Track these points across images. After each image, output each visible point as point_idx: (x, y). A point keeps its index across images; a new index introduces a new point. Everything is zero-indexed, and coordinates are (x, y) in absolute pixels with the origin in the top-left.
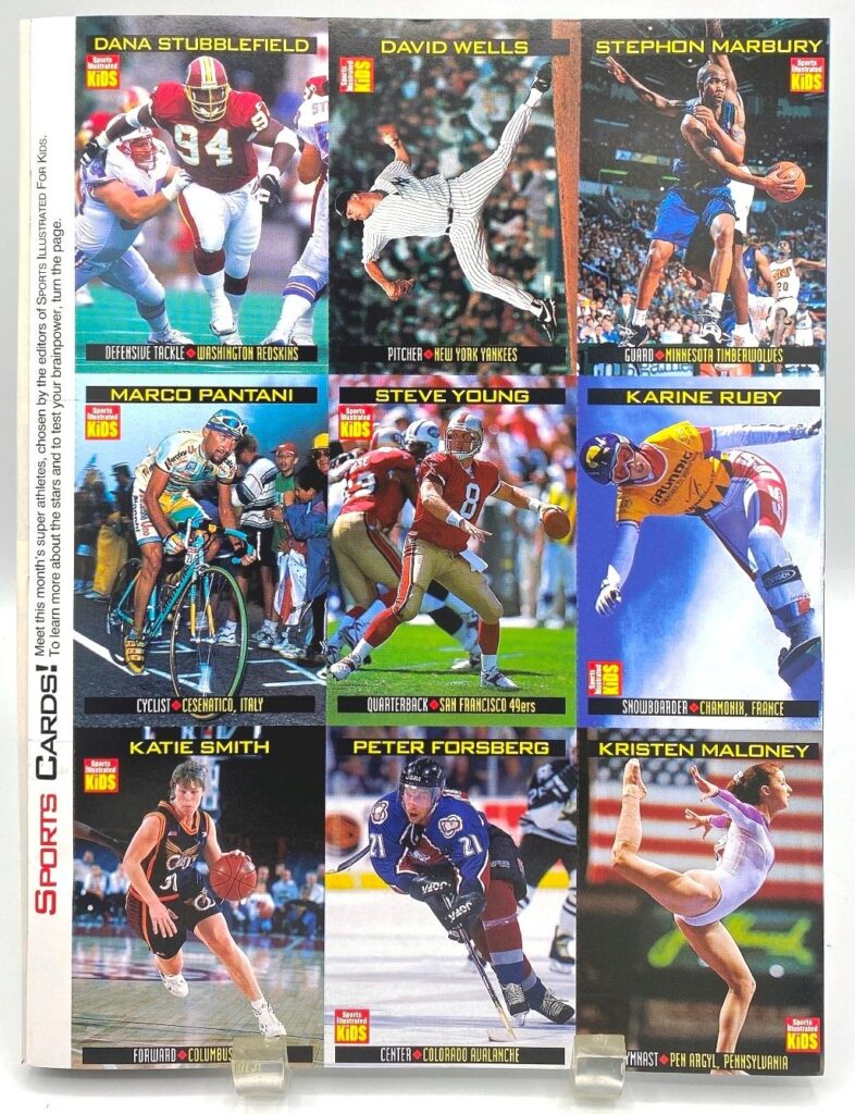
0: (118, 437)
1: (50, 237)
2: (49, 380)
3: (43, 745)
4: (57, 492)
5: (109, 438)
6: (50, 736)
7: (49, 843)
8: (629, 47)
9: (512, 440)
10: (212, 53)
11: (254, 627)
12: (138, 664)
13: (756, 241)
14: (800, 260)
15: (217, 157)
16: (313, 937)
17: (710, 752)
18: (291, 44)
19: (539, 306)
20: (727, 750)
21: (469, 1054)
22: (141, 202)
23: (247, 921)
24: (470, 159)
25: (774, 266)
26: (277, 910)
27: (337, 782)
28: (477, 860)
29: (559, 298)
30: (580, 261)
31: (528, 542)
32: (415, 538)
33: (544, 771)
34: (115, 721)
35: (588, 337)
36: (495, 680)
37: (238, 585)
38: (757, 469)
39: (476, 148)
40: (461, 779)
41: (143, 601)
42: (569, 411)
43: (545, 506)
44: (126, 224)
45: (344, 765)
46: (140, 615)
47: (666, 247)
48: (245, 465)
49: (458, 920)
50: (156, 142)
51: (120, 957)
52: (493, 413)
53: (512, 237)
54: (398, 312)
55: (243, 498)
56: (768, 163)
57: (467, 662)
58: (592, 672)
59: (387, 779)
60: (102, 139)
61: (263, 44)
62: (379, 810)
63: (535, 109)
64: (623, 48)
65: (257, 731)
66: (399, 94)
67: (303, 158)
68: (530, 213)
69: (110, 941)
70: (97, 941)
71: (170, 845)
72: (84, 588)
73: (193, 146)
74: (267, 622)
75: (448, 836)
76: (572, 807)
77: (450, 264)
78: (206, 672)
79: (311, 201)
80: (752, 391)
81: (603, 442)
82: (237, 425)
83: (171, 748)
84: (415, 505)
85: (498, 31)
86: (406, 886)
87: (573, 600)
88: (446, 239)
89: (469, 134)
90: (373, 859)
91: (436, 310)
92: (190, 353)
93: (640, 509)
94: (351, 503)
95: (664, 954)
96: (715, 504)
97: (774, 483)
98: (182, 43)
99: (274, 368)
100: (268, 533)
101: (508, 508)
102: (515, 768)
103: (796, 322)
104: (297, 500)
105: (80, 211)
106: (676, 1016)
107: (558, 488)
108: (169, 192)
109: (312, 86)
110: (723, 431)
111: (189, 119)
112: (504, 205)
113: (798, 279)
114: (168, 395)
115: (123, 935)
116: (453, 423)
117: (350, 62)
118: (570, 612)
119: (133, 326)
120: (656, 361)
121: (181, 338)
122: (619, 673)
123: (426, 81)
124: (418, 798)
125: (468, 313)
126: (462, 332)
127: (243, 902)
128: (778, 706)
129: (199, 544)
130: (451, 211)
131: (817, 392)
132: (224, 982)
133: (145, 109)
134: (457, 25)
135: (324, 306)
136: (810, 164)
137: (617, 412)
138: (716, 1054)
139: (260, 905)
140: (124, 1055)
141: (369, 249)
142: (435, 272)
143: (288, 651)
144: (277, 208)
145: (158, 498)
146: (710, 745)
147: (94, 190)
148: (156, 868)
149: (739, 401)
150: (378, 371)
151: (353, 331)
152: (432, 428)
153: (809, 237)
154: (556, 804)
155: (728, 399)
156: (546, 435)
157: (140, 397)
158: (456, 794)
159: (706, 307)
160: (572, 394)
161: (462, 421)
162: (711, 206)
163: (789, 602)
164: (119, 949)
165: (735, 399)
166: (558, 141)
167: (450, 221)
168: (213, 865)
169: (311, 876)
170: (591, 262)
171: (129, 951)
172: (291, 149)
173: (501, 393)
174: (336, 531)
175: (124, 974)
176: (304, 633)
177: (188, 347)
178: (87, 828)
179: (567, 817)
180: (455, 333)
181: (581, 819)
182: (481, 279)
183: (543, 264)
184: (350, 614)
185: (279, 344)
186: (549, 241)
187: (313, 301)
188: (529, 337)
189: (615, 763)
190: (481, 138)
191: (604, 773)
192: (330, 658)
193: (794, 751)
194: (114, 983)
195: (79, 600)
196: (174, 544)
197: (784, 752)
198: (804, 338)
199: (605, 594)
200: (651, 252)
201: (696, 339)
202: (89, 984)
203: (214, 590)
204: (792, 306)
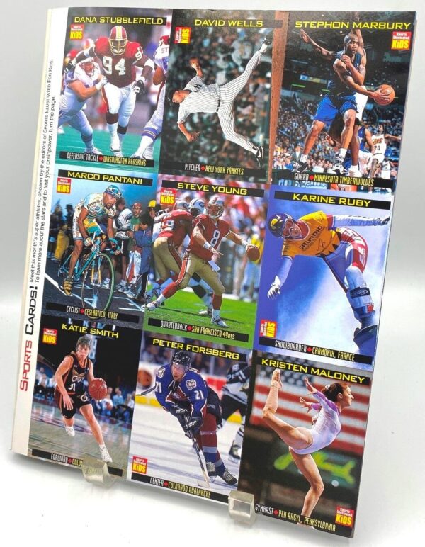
0: (69, 193)
1: (50, 104)
2: (45, 165)
3: (29, 319)
4: (44, 213)
5: (66, 193)
6: (32, 316)
7: (27, 361)
8: (311, 24)
9: (237, 212)
10: (121, 24)
11: (117, 282)
12: (69, 291)
13: (366, 124)
14: (388, 135)
15: (119, 71)
16: (127, 422)
17: (315, 372)
18: (155, 21)
19: (256, 149)
20: (323, 373)
21: (188, 489)
22: (87, 90)
23: (101, 410)
24: (231, 76)
25: (374, 137)
26: (114, 407)
27: (145, 356)
28: (201, 402)
29: (266, 146)
30: (278, 129)
31: (239, 260)
32: (189, 252)
33: (235, 367)
34: (58, 314)
35: (278, 166)
36: (217, 321)
37: (112, 263)
38: (354, 238)
39: (234, 71)
40: (198, 364)
41: (74, 264)
42: (265, 201)
43: (249, 244)
44: (80, 100)
45: (149, 349)
46: (72, 270)
47: (320, 124)
48: (119, 211)
49: (190, 428)
50: (96, 64)
51: (50, 414)
52: (229, 198)
53: (247, 115)
54: (191, 147)
55: (118, 225)
56: (376, 85)
57: (206, 312)
58: (262, 325)
59: (166, 358)
60: (74, 62)
61: (143, 20)
62: (161, 371)
63: (263, 54)
64: (309, 25)
65: (114, 327)
66: (201, 44)
67: (156, 74)
68: (256, 104)
69: (47, 407)
70: (42, 406)
71: (74, 371)
72: (51, 255)
73: (110, 66)
74: (123, 281)
75: (190, 389)
76: (247, 386)
77: (217, 126)
78: (95, 299)
79: (158, 93)
80: (356, 199)
81: (279, 217)
82: (117, 193)
83: (79, 329)
84: (190, 237)
85: (249, 15)
86: (169, 408)
87: (257, 290)
88: (216, 114)
89: (231, 64)
90: (156, 393)
91: (208, 148)
92: (100, 159)
93: (294, 251)
94: (163, 233)
95: (282, 464)
96: (331, 253)
97: (362, 246)
98: (110, 19)
99: (135, 169)
100: (126, 242)
101: (232, 243)
102: (222, 363)
103: (382, 166)
104: (140, 229)
105: (62, 93)
106: (284, 493)
107: (256, 237)
108: (98, 86)
109: (163, 40)
110: (339, 217)
111: (109, 54)
112: (244, 99)
113: (385, 145)
114: (90, 176)
115: (52, 405)
116: (211, 201)
117: (181, 29)
118: (255, 295)
119: (80, 145)
120: (309, 180)
121: (97, 151)
122: (275, 327)
123: (214, 39)
124: (178, 369)
125: (223, 150)
126: (220, 159)
127: (101, 401)
128: (352, 356)
129: (98, 243)
130: (219, 101)
131: (390, 203)
132: (89, 434)
133: (92, 49)
134: (230, 12)
135: (159, 142)
136: (398, 87)
137: (288, 202)
138: (301, 516)
139: (107, 404)
140: (48, 455)
141: (181, 116)
142: (209, 129)
143: (130, 295)
144: (143, 96)
145: (83, 220)
146: (316, 369)
147: (68, 84)
148: (68, 380)
149: (349, 203)
150: (180, 174)
151: (170, 155)
152: (202, 203)
153: (394, 124)
154: (239, 383)
155: (343, 202)
156: (253, 211)
157: (79, 176)
158: (195, 371)
159: (337, 155)
160: (267, 193)
161: (215, 201)
162: (345, 105)
163: (363, 305)
164: (50, 411)
165: (347, 203)
166: (273, 70)
167: (219, 106)
168: (91, 383)
169: (129, 396)
170: (283, 129)
171: (53, 412)
172: (151, 69)
173: (234, 189)
174: (155, 245)
175: (50, 422)
176: (138, 288)
177: (100, 156)
178: (43, 358)
179: (244, 390)
180: (216, 159)
181: (250, 392)
182: (230, 135)
183: (260, 129)
184: (157, 282)
185: (138, 158)
186: (264, 118)
187: (154, 140)
188: (250, 164)
189: (269, 369)
190: (237, 66)
191: (263, 373)
192: (147, 300)
193: (357, 379)
194: (46, 424)
195: (49, 260)
196: (88, 242)
197: (352, 379)
198: (385, 175)
199: (273, 289)
200: (312, 126)
201: (330, 171)
202: (37, 423)
203: (102, 264)
204: (381, 158)
